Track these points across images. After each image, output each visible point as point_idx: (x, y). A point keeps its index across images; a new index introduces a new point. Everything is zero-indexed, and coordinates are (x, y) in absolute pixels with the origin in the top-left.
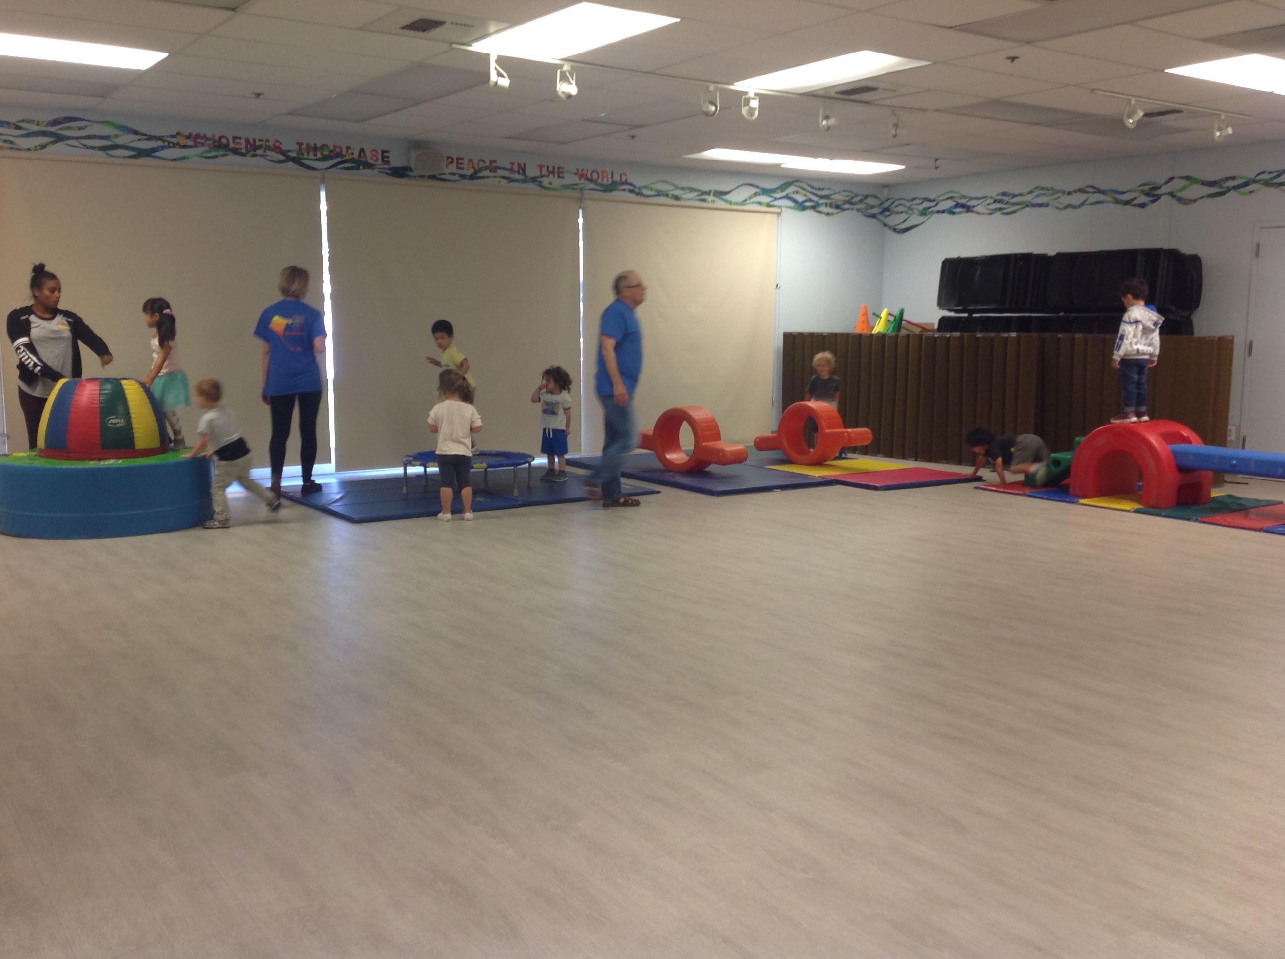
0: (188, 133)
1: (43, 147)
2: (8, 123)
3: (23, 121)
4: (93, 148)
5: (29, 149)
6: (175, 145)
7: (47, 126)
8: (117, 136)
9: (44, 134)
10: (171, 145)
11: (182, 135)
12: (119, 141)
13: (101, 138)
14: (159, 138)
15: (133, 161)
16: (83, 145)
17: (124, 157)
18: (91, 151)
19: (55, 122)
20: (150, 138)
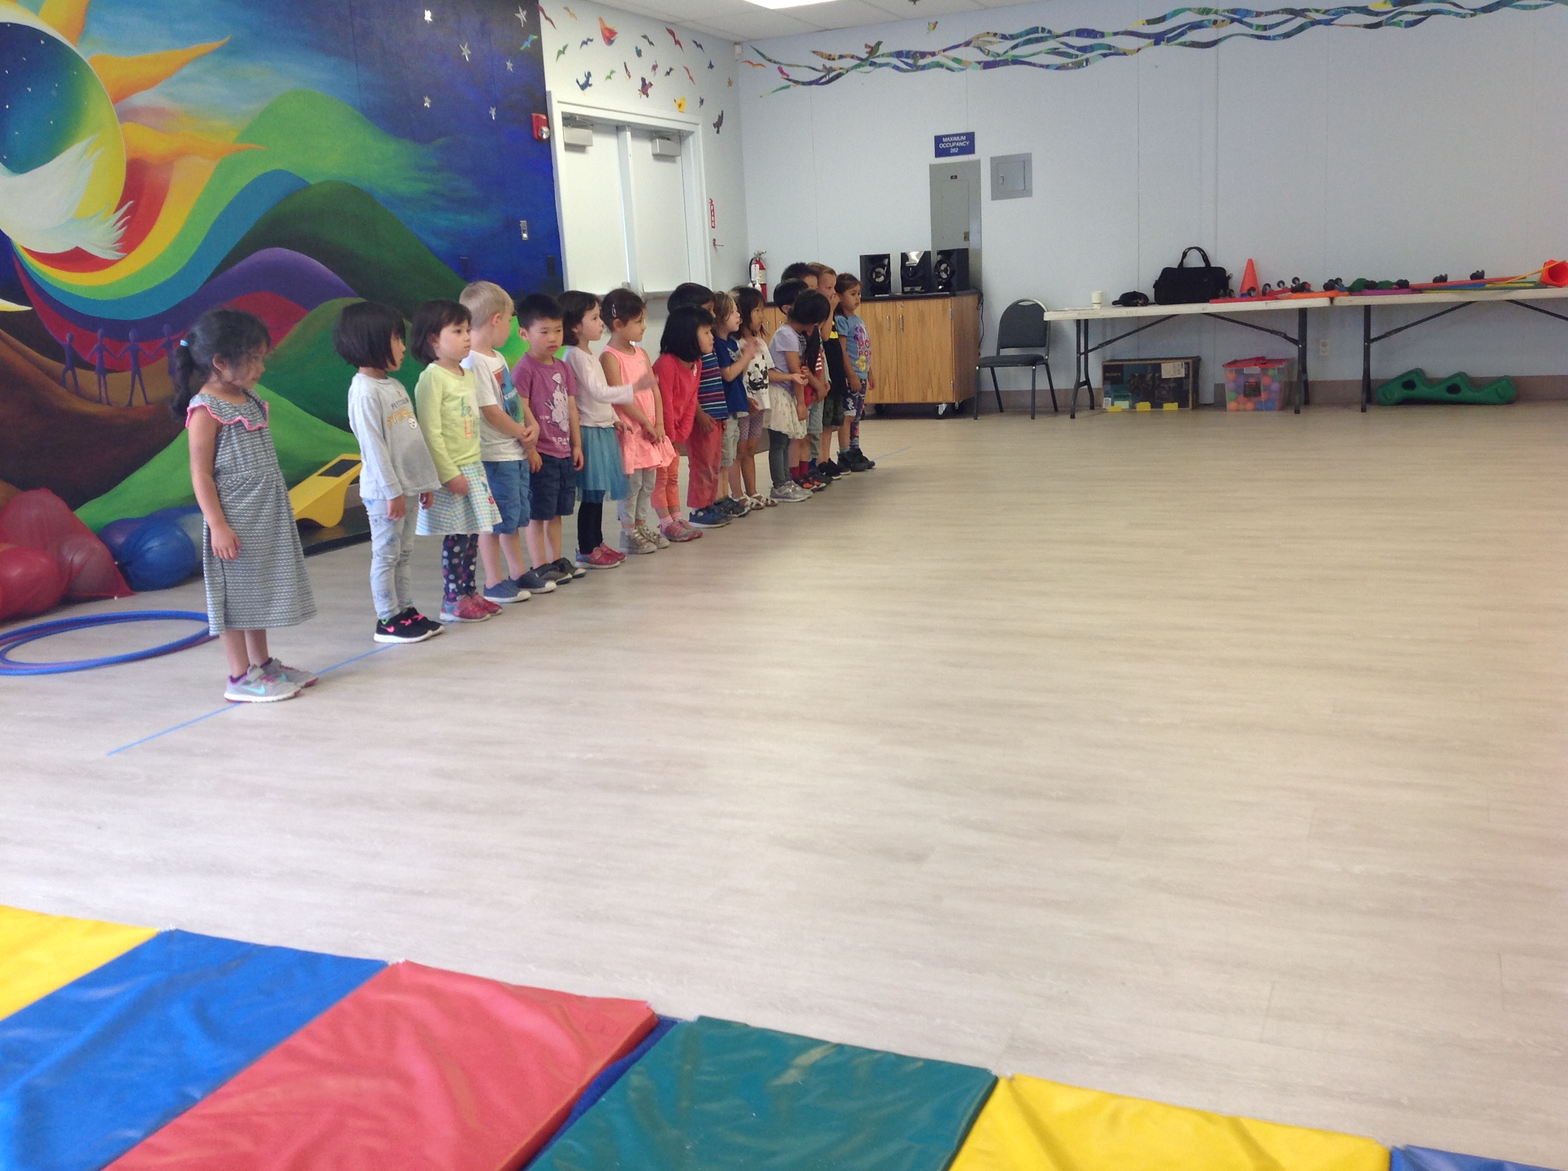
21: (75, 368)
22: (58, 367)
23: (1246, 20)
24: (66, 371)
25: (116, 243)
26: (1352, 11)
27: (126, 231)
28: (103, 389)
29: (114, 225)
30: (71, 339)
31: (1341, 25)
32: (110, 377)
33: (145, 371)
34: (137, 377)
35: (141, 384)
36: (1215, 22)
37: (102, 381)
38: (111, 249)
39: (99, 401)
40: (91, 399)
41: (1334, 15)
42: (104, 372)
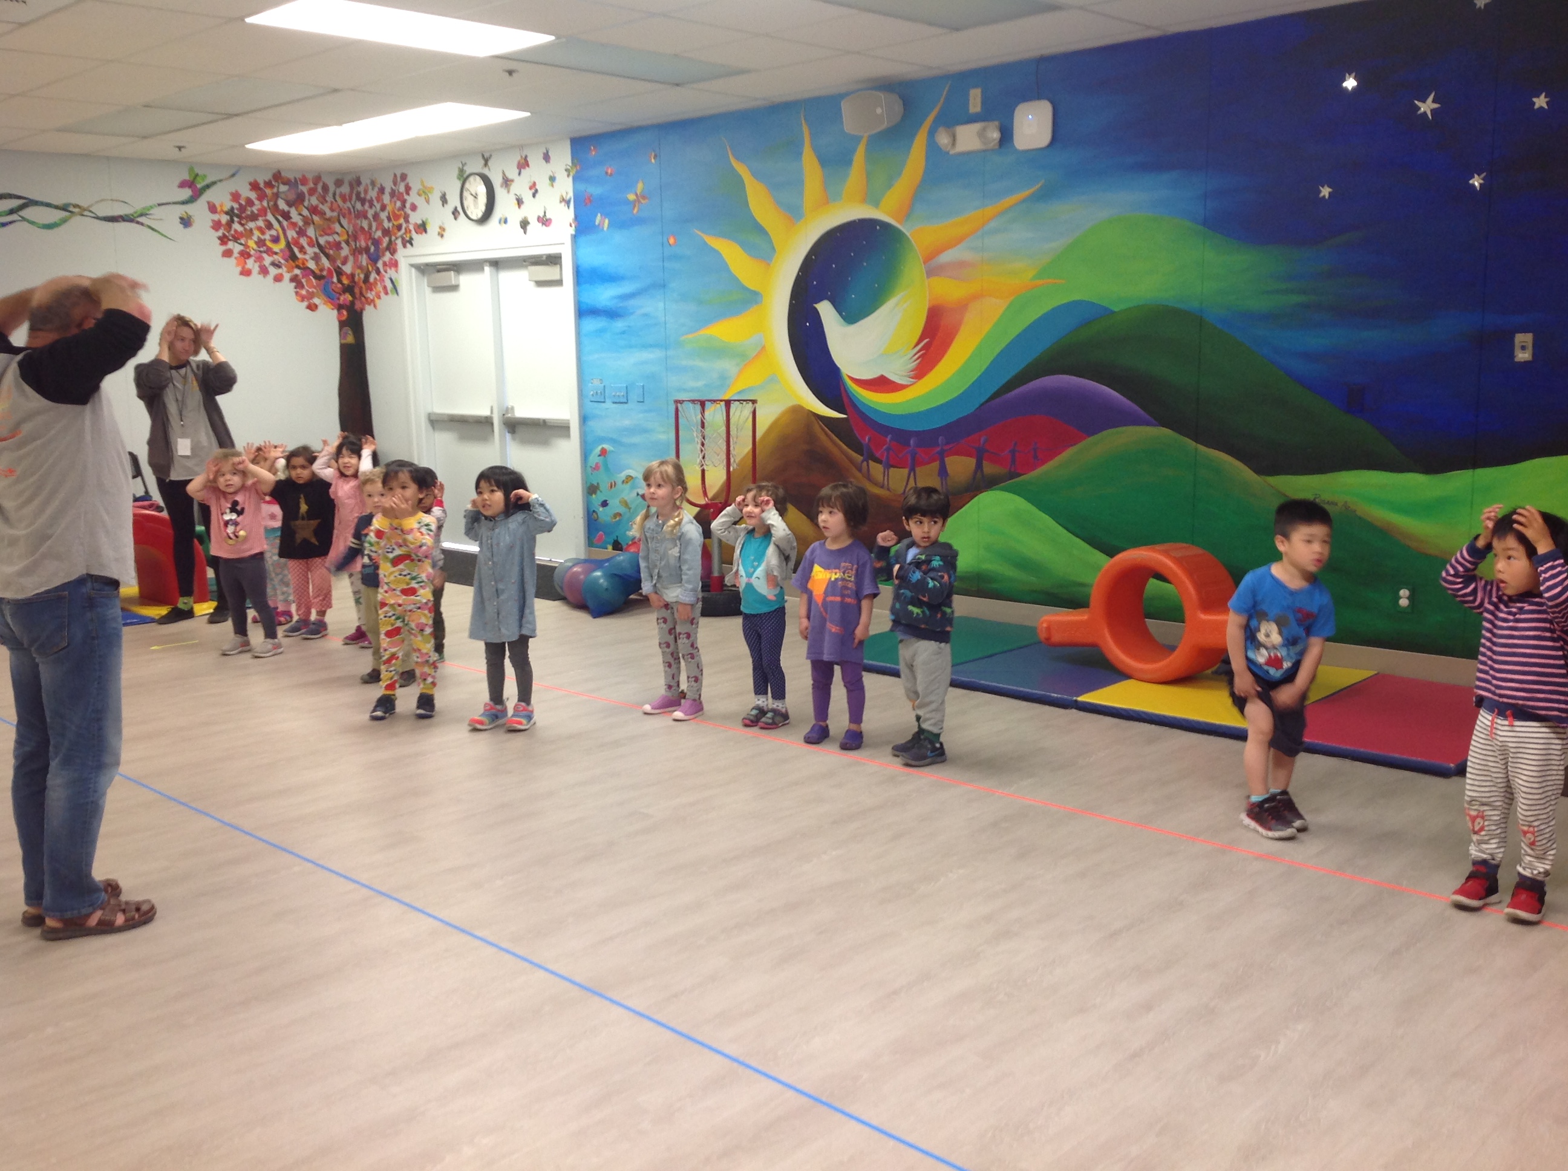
21: (870, 461)
22: (859, 458)
24: (863, 461)
25: (912, 371)
27: (919, 364)
28: (886, 478)
29: (911, 358)
30: (869, 440)
32: (892, 470)
33: (918, 470)
34: (912, 474)
35: (915, 478)
37: (886, 473)
38: (905, 376)
39: (882, 487)
40: (876, 484)
42: (889, 466)
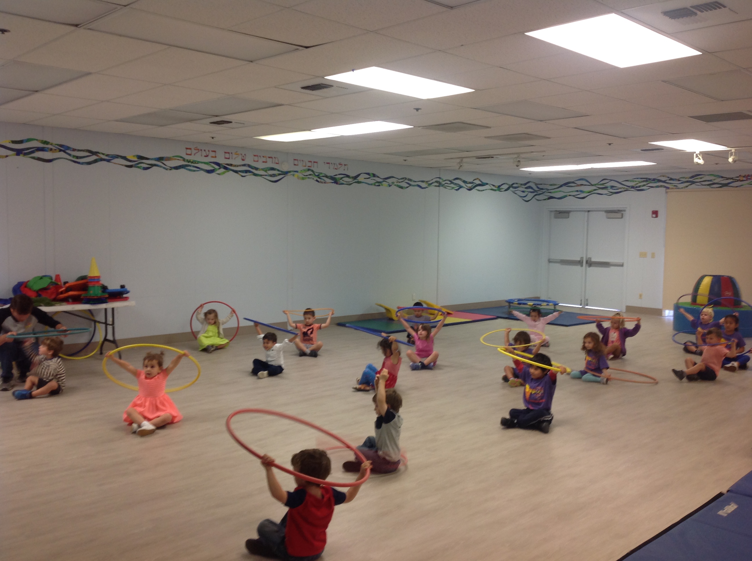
0: (744, 175)
1: (687, 187)
2: (676, 179)
3: (681, 178)
4: (705, 185)
5: (682, 188)
6: (738, 181)
7: (689, 179)
8: (714, 180)
9: (687, 182)
10: (736, 181)
11: (742, 176)
12: (715, 181)
13: (708, 181)
14: (732, 179)
15: (720, 189)
16: (701, 184)
17: (717, 188)
18: (704, 186)
19: (692, 177)
20: (728, 179)
23: (67, 151)
26: (119, 157)
31: (114, 163)
36: (51, 150)
41: (111, 157)
